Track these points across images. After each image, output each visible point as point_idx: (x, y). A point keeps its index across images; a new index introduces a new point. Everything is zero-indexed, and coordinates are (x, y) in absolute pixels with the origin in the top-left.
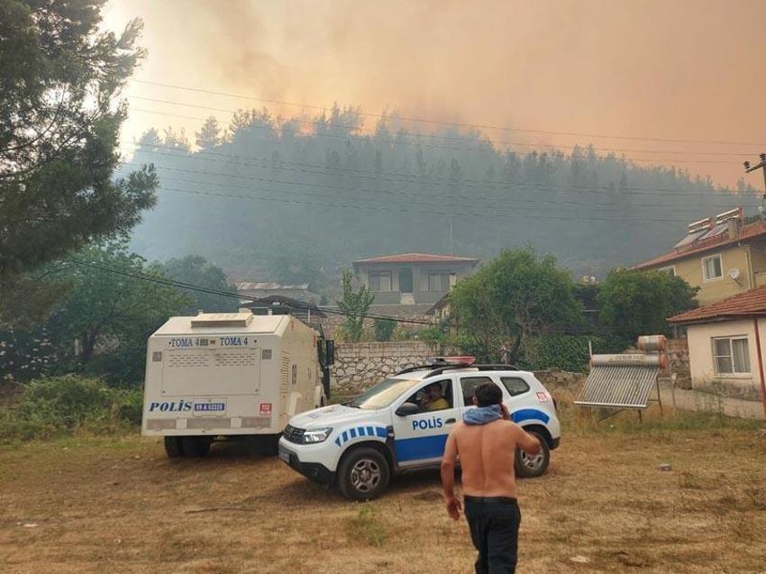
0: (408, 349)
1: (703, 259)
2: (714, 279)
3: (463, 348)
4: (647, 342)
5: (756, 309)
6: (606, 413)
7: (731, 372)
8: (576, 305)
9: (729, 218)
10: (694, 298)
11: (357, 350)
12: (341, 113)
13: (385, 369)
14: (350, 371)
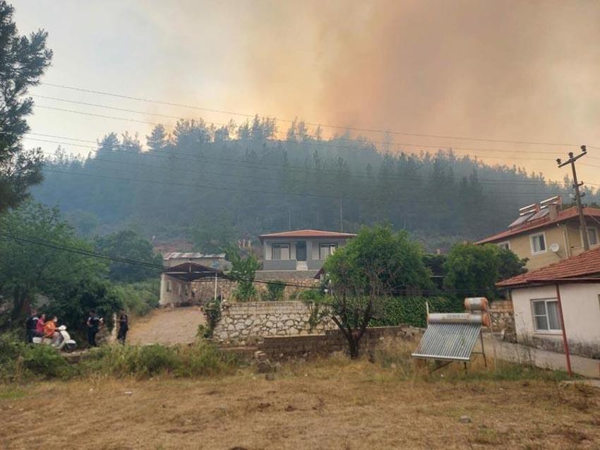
0: (289, 308)
1: (530, 236)
2: (539, 252)
3: (334, 306)
4: (472, 303)
5: (563, 276)
6: (440, 364)
7: (547, 329)
8: (427, 271)
9: (550, 204)
10: (523, 267)
11: (246, 308)
12: (261, 122)
13: (269, 324)
14: (239, 326)
